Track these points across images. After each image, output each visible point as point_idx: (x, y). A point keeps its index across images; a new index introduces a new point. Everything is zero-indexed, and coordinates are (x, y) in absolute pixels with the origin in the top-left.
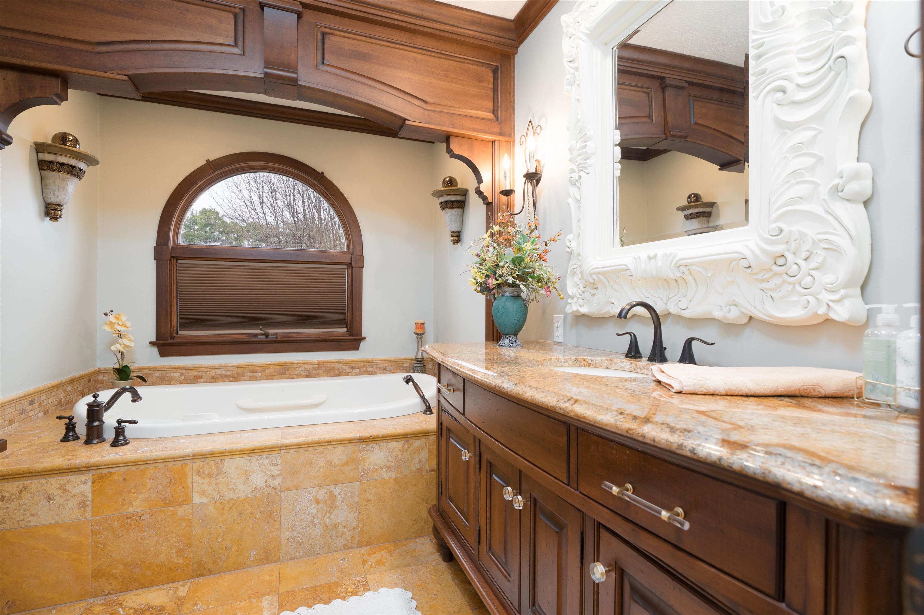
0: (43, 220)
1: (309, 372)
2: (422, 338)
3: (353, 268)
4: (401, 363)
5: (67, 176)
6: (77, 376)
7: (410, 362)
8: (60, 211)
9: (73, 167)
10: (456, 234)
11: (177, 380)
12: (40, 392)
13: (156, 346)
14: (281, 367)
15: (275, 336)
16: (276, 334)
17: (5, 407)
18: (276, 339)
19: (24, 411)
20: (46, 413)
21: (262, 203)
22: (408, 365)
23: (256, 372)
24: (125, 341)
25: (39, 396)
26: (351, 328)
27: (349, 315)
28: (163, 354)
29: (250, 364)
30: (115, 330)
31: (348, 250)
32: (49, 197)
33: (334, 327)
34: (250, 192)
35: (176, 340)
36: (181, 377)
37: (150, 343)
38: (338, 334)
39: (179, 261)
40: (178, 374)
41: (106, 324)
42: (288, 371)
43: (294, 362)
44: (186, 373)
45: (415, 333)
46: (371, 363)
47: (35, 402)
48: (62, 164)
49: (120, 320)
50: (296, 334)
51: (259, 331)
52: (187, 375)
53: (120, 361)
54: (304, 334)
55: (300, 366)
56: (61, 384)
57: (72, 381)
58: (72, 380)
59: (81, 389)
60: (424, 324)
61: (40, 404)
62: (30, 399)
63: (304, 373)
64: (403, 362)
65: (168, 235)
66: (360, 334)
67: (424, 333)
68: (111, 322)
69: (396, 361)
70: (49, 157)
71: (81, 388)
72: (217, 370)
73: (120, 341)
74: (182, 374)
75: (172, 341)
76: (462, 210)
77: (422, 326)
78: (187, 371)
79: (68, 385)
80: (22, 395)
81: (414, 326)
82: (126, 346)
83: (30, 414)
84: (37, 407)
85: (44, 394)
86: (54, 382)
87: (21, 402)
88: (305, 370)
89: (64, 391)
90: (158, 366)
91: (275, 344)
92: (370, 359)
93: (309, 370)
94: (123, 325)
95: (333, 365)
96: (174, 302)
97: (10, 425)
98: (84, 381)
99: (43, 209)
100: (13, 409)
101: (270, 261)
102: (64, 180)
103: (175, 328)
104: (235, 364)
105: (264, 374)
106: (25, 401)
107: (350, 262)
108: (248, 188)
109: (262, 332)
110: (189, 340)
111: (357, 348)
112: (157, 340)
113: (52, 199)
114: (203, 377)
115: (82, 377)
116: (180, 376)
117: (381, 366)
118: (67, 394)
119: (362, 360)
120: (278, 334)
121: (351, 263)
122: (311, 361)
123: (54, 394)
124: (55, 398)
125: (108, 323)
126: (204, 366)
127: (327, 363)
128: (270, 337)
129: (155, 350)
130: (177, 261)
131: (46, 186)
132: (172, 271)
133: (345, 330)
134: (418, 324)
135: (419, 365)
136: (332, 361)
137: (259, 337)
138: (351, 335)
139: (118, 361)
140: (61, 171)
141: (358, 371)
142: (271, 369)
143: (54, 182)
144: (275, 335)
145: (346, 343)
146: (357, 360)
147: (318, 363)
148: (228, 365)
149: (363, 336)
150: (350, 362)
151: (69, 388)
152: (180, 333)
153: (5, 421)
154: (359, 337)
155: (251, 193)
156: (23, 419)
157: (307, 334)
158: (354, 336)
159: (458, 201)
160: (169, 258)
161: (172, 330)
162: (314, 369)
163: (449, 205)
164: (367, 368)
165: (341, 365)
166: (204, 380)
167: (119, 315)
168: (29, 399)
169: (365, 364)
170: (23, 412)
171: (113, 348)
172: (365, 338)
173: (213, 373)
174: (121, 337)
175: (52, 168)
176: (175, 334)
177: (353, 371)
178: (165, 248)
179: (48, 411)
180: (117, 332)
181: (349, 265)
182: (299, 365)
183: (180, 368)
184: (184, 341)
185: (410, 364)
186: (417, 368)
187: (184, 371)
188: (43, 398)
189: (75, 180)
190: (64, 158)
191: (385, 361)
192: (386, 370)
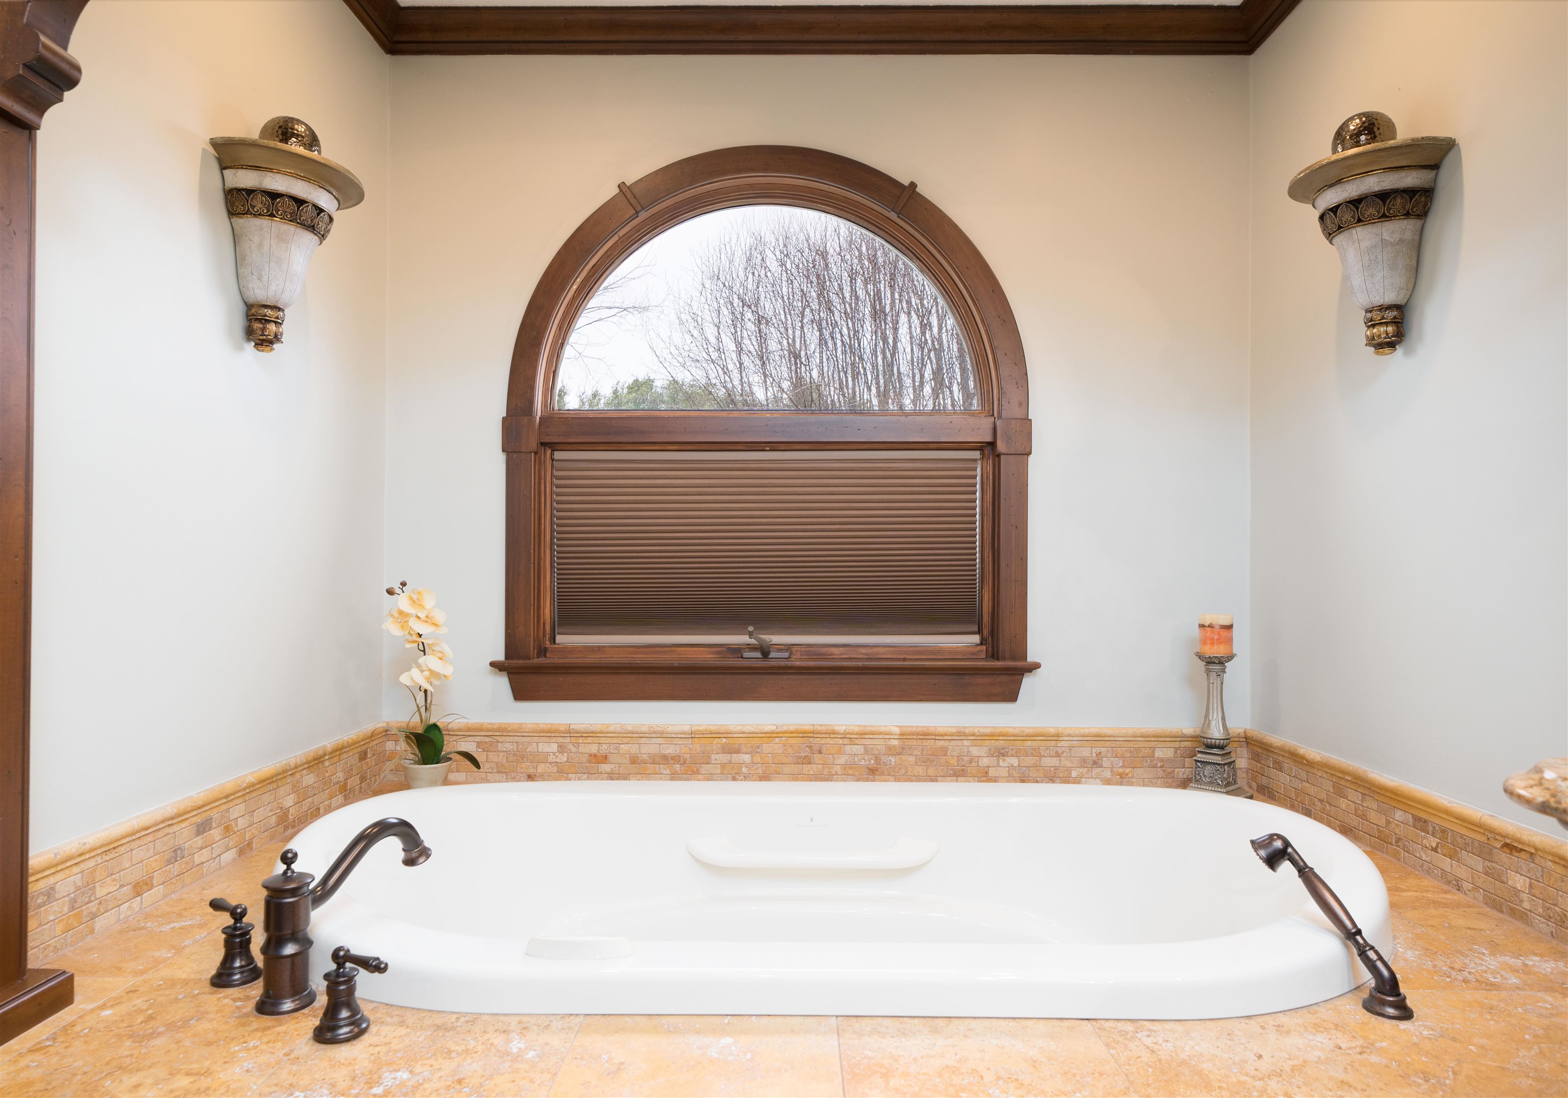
0: (239, 348)
1: (877, 759)
2: (1224, 671)
3: (999, 456)
4: (1146, 745)
5: (290, 229)
6: (329, 748)
7: (1177, 745)
8: (276, 323)
9: (300, 202)
10: (1390, 315)
11: (551, 763)
12: (227, 797)
13: (505, 673)
14: (801, 740)
15: (786, 655)
16: (789, 647)
17: (122, 849)
18: (789, 663)
19: (179, 852)
20: (244, 850)
21: (740, 350)
22: (1170, 753)
23: (738, 751)
24: (431, 661)
25: (224, 807)
26: (994, 633)
27: (987, 596)
28: (521, 693)
29: (722, 730)
30: (409, 633)
31: (983, 406)
32: (250, 285)
33: (945, 630)
34: (718, 328)
35: (552, 659)
36: (560, 755)
37: (493, 664)
38: (954, 651)
39: (558, 455)
40: (554, 747)
41: (392, 615)
42: (820, 752)
43: (837, 728)
44: (571, 746)
45: (1200, 656)
46: (1053, 743)
47: (214, 825)
48: (274, 195)
49: (422, 606)
50: (841, 649)
51: (743, 639)
52: (574, 750)
53: (423, 710)
54: (863, 650)
55: (852, 742)
56: (284, 771)
57: (316, 762)
58: (315, 759)
59: (342, 779)
60: (1230, 627)
61: (227, 829)
62: (198, 819)
63: (863, 763)
64: (1152, 744)
65: (532, 388)
66: (1020, 651)
67: (1230, 657)
68: (401, 613)
69: (1132, 739)
70: (245, 179)
71: (340, 776)
72: (643, 741)
73: (422, 660)
74: (562, 748)
75: (542, 660)
76: (1419, 223)
77: (1224, 633)
78: (573, 740)
79: (305, 772)
80: (170, 811)
81: (1197, 631)
82: (434, 674)
83: (198, 859)
84: (217, 839)
85: (239, 801)
86: (267, 767)
87: (171, 830)
88: (866, 752)
89: (296, 789)
90: (509, 724)
91: (785, 677)
92: (1052, 731)
93: (876, 752)
94: (428, 620)
95: (941, 743)
96: (545, 562)
97: (139, 894)
98: (351, 758)
99: (239, 322)
100: (148, 850)
101: (774, 446)
102: (282, 239)
103: (548, 627)
104: (686, 729)
105: (757, 758)
106: (183, 825)
107: (989, 439)
108: (716, 321)
109: (753, 641)
110: (580, 660)
111: (1011, 696)
112: (508, 656)
113: (259, 293)
114: (611, 758)
115: (341, 749)
116: (559, 752)
117: (1086, 752)
118: (302, 794)
119: (1027, 731)
120: (794, 649)
121: (992, 444)
122: (882, 729)
123: (267, 798)
124: (269, 807)
125: (396, 614)
126: (612, 729)
127: (925, 735)
128: (772, 655)
129: (502, 682)
130: (552, 454)
131: (244, 258)
132: (542, 481)
133: (976, 639)
134: (1211, 626)
135: (1218, 759)
136: (941, 730)
137: (746, 655)
138: (994, 655)
139: (419, 710)
140: (272, 215)
141: (1016, 764)
142: (776, 746)
143: (260, 246)
144: (787, 650)
145: (980, 680)
146: (1011, 731)
147: (901, 734)
148: (670, 729)
149: (1031, 658)
150: (992, 735)
151: (309, 779)
152: (560, 639)
153: (122, 886)
154: (1019, 664)
155: (720, 331)
156: (176, 873)
157: (870, 651)
158: (1004, 659)
159: (1410, 192)
160: (533, 444)
161: (541, 632)
162: (891, 751)
163: (1371, 211)
164: (1041, 756)
165: (966, 743)
166: (612, 766)
167: (419, 593)
168: (194, 820)
169: (1035, 744)
170: (176, 854)
171: (405, 679)
172: (1037, 666)
173: (634, 749)
174: (424, 651)
175: (253, 207)
176: (548, 642)
177: (1001, 763)
178: (525, 420)
179: (249, 844)
180: (415, 638)
181: (989, 448)
182: (850, 737)
183: (556, 731)
184: (567, 661)
185: (1176, 749)
186: (1208, 767)
187: (568, 740)
188: (237, 811)
189: (308, 238)
190: (278, 177)
191: (1098, 738)
192: (1101, 766)
